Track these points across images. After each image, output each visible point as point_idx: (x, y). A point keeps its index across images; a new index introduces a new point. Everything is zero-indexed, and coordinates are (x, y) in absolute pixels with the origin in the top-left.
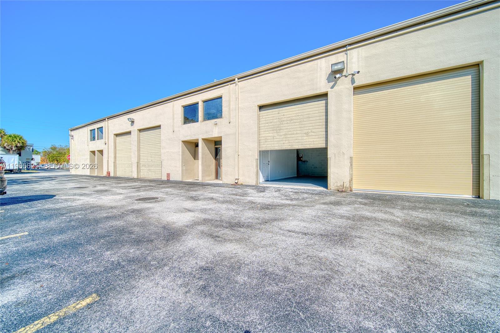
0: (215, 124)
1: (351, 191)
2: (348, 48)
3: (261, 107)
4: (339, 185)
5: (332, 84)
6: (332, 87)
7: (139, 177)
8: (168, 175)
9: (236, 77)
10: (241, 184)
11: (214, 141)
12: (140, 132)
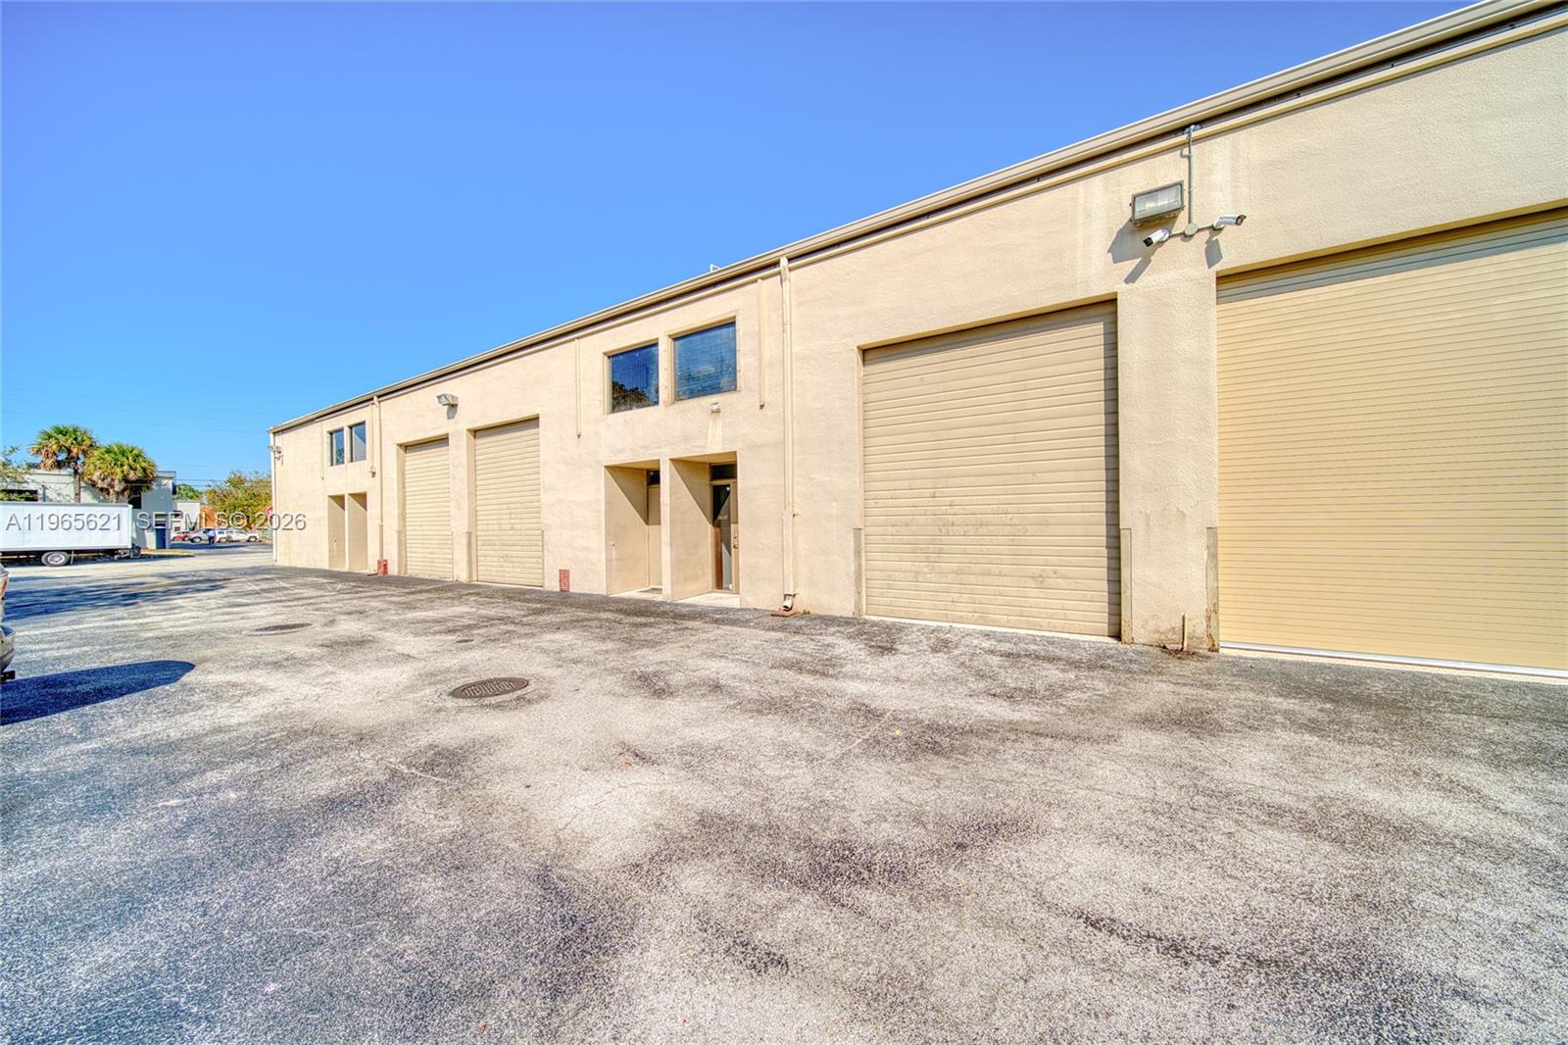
0: (713, 412)
1: (1214, 649)
2: (1194, 135)
3: (867, 353)
4: (1164, 626)
5: (1130, 265)
6: (1132, 278)
7: (475, 578)
8: (564, 575)
9: (782, 252)
10: (805, 613)
11: (710, 464)
12: (475, 437)
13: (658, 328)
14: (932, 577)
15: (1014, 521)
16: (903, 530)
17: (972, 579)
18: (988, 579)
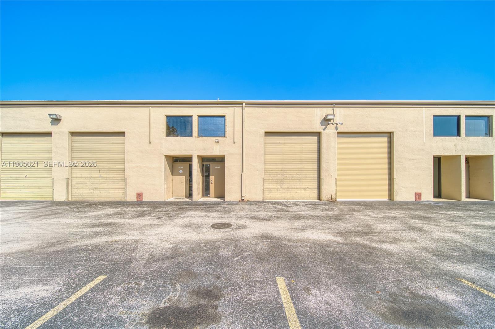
0: (216, 142)
1: (336, 200)
2: (335, 106)
3: (267, 134)
4: (328, 197)
5: (324, 127)
6: (324, 129)
7: (70, 199)
8: (139, 195)
9: (244, 102)
10: (248, 201)
11: (202, 157)
12: (72, 136)
13: (194, 112)
14: (281, 190)
15: (300, 176)
16: (274, 178)
17: (291, 190)
18: (294, 189)
